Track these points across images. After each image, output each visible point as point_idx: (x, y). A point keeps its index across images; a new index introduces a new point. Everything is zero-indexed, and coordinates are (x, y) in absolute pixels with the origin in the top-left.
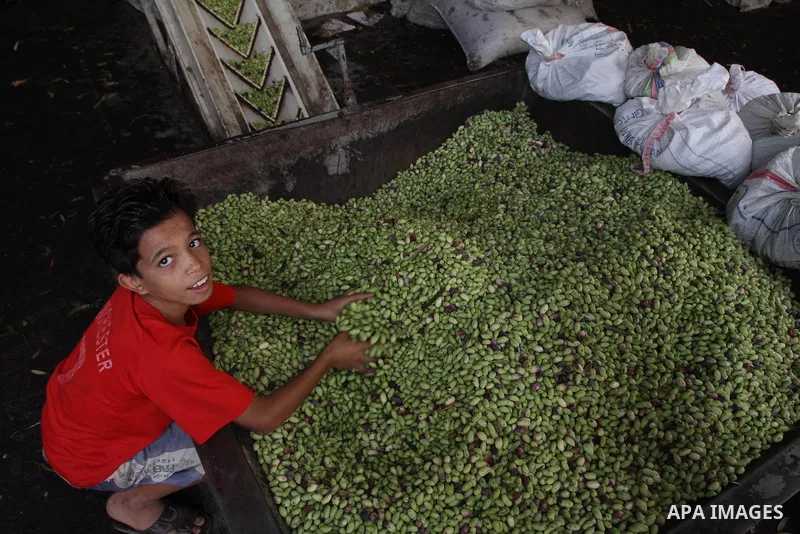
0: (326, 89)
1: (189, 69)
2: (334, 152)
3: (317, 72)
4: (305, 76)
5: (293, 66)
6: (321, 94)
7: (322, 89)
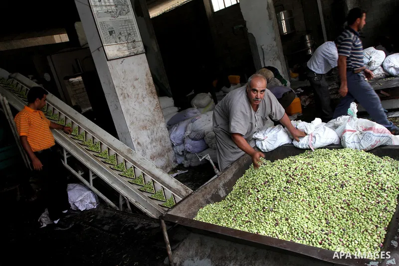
0: (187, 189)
1: (136, 202)
2: (220, 189)
3: (181, 185)
4: (177, 189)
5: (171, 187)
6: (186, 192)
7: (186, 190)
